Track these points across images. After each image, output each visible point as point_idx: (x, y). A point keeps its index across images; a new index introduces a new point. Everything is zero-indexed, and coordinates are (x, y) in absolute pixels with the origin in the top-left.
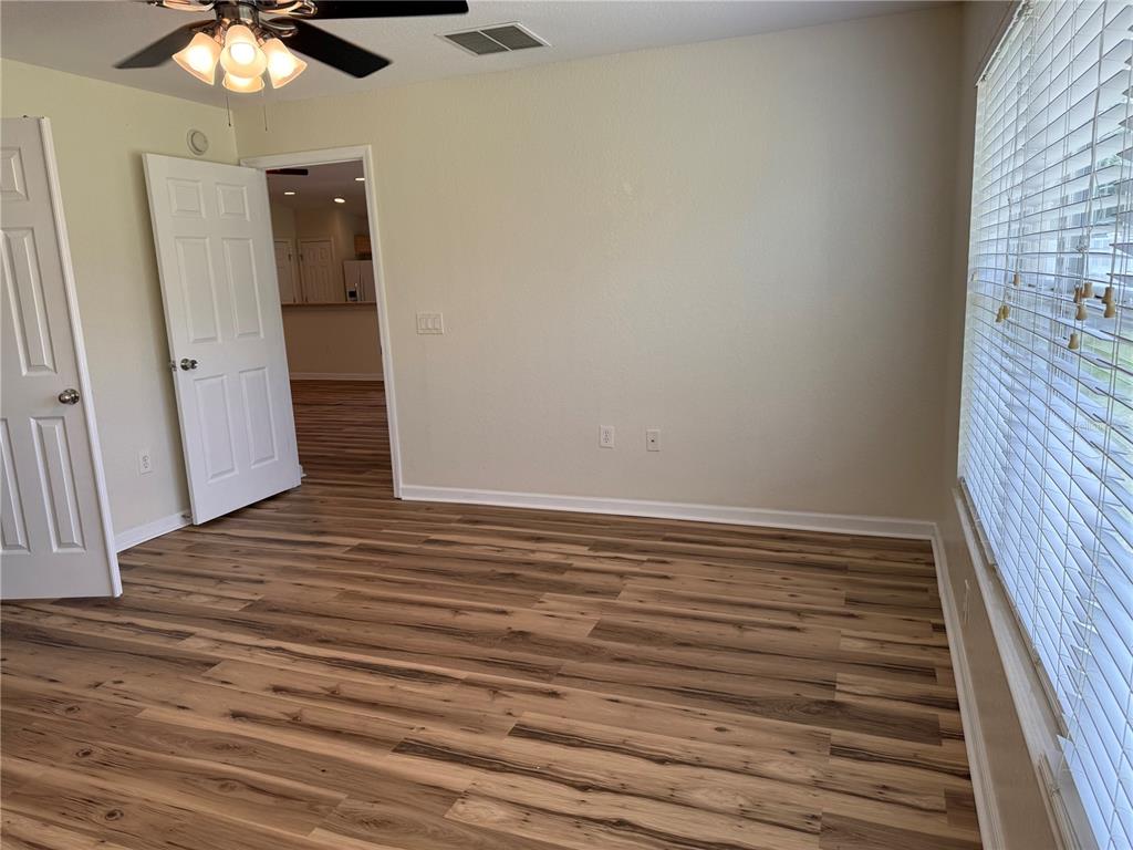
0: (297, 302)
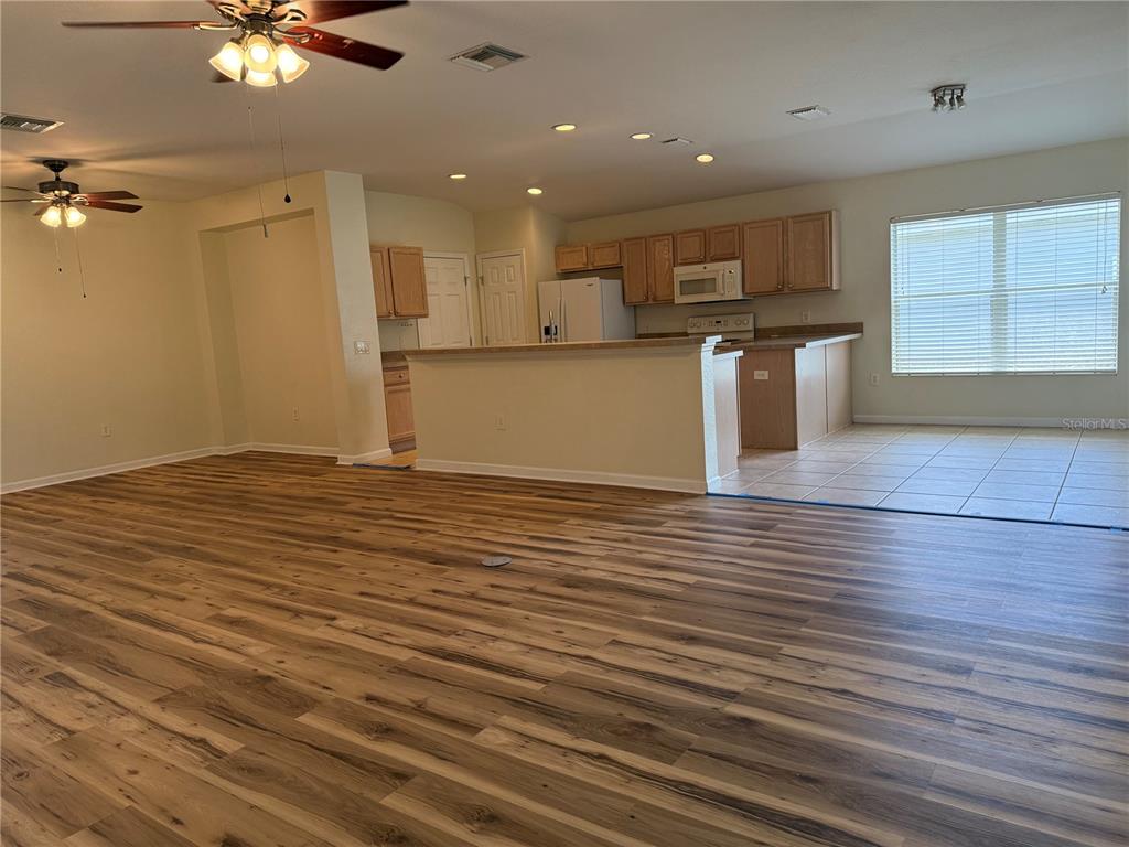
0: (473, 346)
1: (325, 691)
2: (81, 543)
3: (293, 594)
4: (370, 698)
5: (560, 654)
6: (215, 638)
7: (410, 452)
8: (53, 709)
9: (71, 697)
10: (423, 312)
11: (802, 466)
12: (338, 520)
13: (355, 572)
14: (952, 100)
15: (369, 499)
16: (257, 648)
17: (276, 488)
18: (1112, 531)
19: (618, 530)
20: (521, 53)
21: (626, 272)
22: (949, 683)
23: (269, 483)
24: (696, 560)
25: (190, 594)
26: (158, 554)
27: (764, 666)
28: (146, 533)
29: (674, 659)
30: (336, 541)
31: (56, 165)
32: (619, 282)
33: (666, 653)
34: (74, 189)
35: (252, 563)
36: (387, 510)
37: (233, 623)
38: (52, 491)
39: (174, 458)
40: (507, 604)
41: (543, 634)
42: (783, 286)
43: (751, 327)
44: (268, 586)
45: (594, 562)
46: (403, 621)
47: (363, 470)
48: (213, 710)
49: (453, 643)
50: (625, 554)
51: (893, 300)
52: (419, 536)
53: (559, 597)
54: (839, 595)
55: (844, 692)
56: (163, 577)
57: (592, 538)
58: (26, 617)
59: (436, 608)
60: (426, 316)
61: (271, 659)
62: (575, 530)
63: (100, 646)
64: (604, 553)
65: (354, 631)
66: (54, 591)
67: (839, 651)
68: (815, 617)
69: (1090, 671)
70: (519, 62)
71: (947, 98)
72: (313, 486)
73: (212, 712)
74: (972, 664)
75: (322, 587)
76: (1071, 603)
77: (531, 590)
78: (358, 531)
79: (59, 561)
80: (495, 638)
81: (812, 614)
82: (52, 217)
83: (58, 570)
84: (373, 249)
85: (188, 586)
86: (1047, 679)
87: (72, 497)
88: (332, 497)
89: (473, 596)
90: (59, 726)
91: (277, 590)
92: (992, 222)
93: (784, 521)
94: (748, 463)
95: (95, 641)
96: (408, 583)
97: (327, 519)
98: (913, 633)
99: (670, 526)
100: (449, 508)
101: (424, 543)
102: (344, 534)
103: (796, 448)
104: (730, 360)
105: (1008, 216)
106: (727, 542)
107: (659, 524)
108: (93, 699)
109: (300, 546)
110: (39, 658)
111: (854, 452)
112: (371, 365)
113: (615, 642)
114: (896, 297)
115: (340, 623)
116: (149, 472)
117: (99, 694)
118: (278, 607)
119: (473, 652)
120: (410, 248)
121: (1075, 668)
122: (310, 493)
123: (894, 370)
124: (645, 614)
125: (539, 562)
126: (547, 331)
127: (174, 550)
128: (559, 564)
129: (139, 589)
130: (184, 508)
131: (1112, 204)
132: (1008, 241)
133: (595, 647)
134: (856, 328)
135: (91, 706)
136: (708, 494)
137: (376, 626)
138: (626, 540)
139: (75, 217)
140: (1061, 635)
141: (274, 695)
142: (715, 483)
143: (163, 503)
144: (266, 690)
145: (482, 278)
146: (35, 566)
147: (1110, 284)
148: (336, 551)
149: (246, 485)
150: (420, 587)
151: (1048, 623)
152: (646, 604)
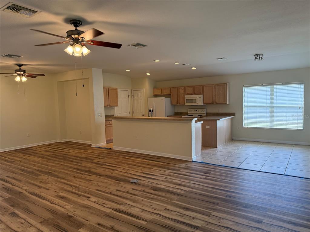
1: (86, 221)
2: (21, 170)
3: (78, 189)
4: (99, 224)
5: (151, 212)
6: (57, 202)
7: (111, 143)
8: (12, 224)
9: (17, 220)
10: (117, 105)
11: (219, 153)
12: (92, 165)
13: (95, 183)
14: (259, 58)
15: (100, 158)
16: (68, 206)
17: (74, 154)
18: (301, 178)
19: (167, 172)
20: (146, 45)
21: (172, 96)
22: (256, 226)
23: (73, 152)
24: (189, 183)
25: (50, 188)
26: (41, 174)
27: (206, 218)
28: (38, 167)
29: (182, 215)
30: (90, 172)
31: (20, 65)
32: (170, 99)
33: (180, 213)
34: (24, 72)
35: (68, 178)
36: (105, 162)
37: (62, 198)
38: (12, 152)
39: (47, 143)
40: (137, 195)
41: (146, 206)
42: (214, 102)
43: (205, 112)
44: (72, 186)
45: (161, 182)
46: (108, 199)
47: (99, 149)
48: (55, 226)
49: (122, 208)
50: (170, 180)
51: (243, 107)
52: (113, 171)
53: (151, 194)
54: (227, 196)
55: (228, 228)
56: (43, 182)
57: (161, 174)
58: (5, 193)
59: (117, 196)
60: (117, 106)
61: (72, 210)
62: (157, 172)
63: (25, 204)
64: (163, 179)
65: (95, 202)
66: (13, 185)
67: (226, 214)
68: (221, 203)
69: (294, 224)
70: (145, 47)
71: (258, 57)
72: (85, 154)
73: (55, 227)
74: (262, 220)
75: (86, 187)
76: (289, 201)
77: (144, 191)
78: (96, 169)
79: (14, 175)
80: (133, 207)
81: (220, 202)
82: (18, 79)
83: (13, 178)
84: (104, 88)
85: (50, 185)
86: (282, 226)
87: (18, 154)
88: (90, 158)
89: (127, 192)
90: (13, 230)
91: (74, 187)
92: (270, 88)
93: (213, 171)
94: (203, 151)
95: (24, 202)
96: (110, 187)
97: (88, 165)
98: (247, 209)
99: (182, 171)
100: (122, 163)
101: (115, 174)
102: (93, 170)
103: (217, 147)
104: (199, 124)
105: (274, 87)
106: (198, 177)
107: (179, 170)
108: (23, 221)
109: (80, 173)
110: (8, 207)
111: (232, 149)
112: (102, 120)
113: (166, 209)
114: (244, 107)
115: (91, 199)
116: (39, 147)
117: (24, 220)
118: (74, 193)
119: (127, 211)
120: (114, 88)
121: (290, 223)
122: (84, 156)
123: (243, 126)
124: (174, 200)
125: (146, 181)
126: (150, 111)
127: (46, 173)
128: (152, 183)
129: (36, 185)
130: (49, 159)
131: (302, 85)
132: (274, 93)
133: (161, 211)
134: (233, 114)
135: (22, 223)
136: (192, 161)
137: (101, 201)
138: (170, 175)
139: (24, 79)
140: (286, 212)
141: (73, 222)
142: (194, 158)
143: (43, 157)
144: (70, 220)
145: (133, 96)
146: (7, 176)
147: (301, 106)
148: (90, 175)
149: (66, 152)
150: (113, 189)
151: (283, 207)
152: (175, 197)
